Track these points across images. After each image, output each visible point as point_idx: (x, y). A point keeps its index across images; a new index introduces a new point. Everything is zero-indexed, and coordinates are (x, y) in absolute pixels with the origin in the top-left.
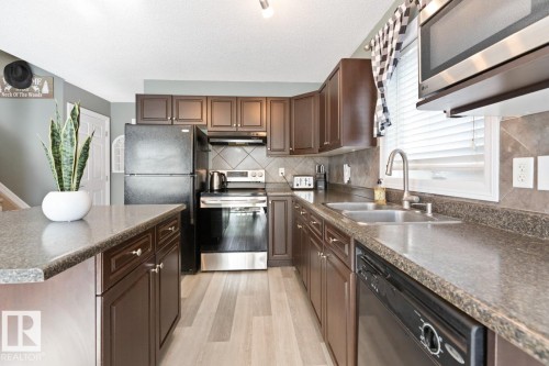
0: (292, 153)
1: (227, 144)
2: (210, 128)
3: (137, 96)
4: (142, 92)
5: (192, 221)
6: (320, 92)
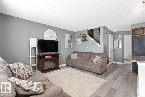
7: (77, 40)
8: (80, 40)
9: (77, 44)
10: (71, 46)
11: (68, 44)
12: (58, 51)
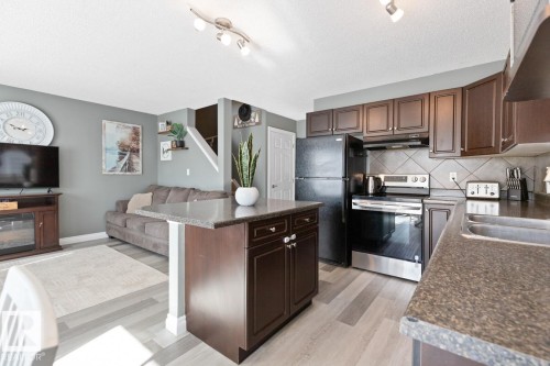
0: (464, 154)
1: (384, 148)
2: (365, 134)
3: (307, 114)
4: (312, 110)
5: (343, 220)
6: (504, 72)
7: (162, 143)
8: (169, 143)
9: (162, 159)
10: (135, 166)
11: (121, 159)
12: (56, 185)
